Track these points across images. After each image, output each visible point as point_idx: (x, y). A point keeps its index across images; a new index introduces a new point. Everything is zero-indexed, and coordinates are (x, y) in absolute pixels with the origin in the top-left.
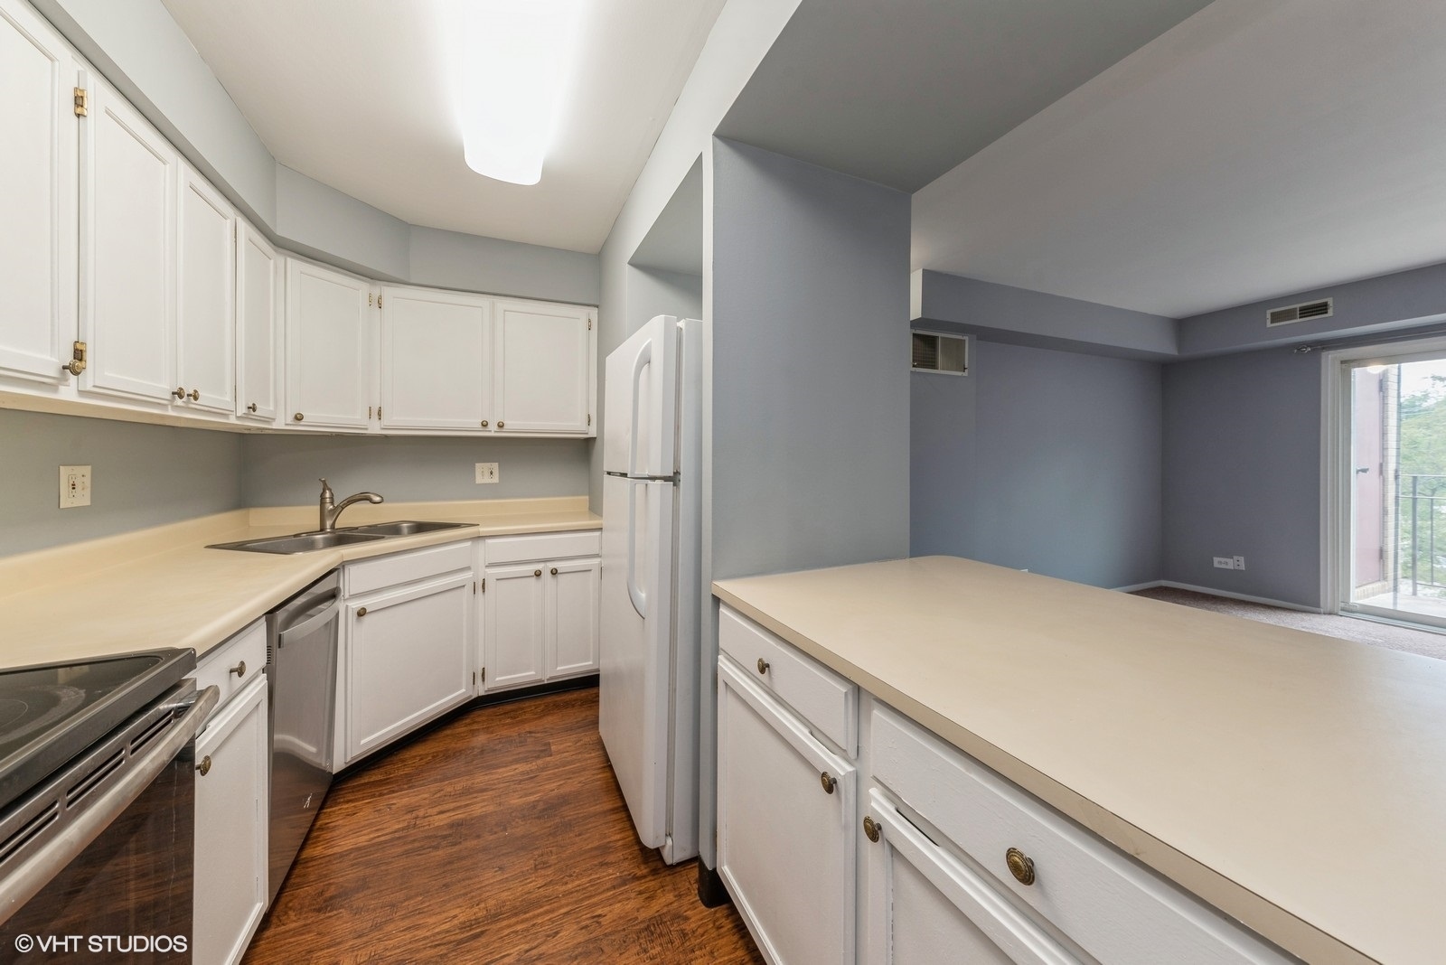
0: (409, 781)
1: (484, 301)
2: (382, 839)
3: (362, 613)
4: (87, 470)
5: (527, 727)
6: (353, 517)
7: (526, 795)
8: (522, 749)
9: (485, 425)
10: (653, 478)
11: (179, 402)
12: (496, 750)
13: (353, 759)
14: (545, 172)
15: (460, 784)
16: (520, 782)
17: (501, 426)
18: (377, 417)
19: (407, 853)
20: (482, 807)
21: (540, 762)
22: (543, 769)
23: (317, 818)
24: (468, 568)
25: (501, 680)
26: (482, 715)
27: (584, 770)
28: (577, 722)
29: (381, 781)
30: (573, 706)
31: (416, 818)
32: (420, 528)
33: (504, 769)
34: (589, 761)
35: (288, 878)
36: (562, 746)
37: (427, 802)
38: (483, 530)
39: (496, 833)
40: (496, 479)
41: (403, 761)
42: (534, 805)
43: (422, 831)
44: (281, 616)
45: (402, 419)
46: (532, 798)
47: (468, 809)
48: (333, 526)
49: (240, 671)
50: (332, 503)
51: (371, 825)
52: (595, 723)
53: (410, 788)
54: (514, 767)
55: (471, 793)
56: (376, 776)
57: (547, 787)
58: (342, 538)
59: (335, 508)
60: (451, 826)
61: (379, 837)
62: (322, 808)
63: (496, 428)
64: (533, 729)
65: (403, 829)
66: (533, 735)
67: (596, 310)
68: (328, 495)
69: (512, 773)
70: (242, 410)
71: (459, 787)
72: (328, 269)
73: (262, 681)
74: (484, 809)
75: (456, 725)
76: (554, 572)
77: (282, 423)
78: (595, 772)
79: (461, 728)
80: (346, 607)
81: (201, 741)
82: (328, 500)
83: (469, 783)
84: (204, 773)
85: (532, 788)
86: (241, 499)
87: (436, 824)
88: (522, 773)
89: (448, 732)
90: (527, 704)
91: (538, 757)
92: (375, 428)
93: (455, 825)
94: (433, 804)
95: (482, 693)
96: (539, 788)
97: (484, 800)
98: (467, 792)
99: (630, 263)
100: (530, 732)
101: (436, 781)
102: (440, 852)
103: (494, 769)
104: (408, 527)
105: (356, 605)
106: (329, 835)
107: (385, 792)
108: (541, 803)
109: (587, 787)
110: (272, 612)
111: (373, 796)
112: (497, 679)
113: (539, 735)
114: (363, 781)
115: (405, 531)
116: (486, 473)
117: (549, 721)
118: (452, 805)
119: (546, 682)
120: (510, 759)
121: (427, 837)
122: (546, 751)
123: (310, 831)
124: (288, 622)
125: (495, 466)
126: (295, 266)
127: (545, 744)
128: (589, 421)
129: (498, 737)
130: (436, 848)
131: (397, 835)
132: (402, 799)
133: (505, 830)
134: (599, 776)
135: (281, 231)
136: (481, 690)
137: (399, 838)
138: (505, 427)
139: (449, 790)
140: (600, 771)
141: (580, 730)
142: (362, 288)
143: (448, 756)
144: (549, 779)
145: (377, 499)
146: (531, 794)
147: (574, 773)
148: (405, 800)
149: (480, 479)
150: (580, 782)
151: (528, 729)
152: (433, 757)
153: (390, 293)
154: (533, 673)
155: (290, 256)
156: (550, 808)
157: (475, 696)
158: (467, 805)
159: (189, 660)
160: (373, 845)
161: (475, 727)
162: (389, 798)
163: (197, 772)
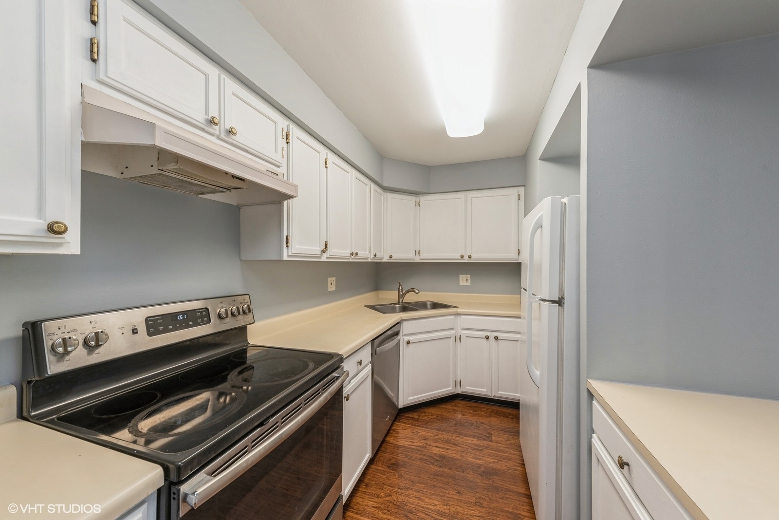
0: (425, 424)
1: (462, 195)
2: (413, 447)
3: (408, 343)
4: (334, 278)
5: (481, 419)
6: (410, 298)
7: (476, 458)
8: (477, 431)
9: (462, 257)
10: (544, 300)
11: (353, 257)
12: (464, 425)
13: (406, 404)
14: (486, 125)
15: (446, 436)
16: (474, 449)
17: (470, 257)
18: (418, 255)
19: (421, 459)
20: (454, 454)
21: (485, 443)
22: (487, 448)
23: (392, 425)
24: (453, 329)
25: (469, 388)
26: (461, 403)
27: (510, 459)
28: (509, 428)
29: (415, 418)
30: (508, 417)
31: (427, 444)
32: (435, 306)
33: (467, 438)
34: (513, 456)
35: (380, 446)
36: (498, 439)
37: (431, 438)
38: (460, 310)
39: (459, 471)
40: (469, 283)
41: (425, 413)
42: (479, 466)
43: (428, 452)
44: (376, 342)
45: (429, 255)
46: (479, 462)
47: (448, 451)
48: (402, 302)
49: (360, 363)
50: (402, 292)
51: (410, 438)
52: (517, 433)
53: (426, 427)
54: (472, 439)
55: (450, 444)
56: (413, 415)
57: (487, 459)
58: (405, 308)
59: (403, 294)
60: (440, 456)
61: (412, 445)
62: (394, 421)
63: (467, 258)
64: (483, 421)
65: (421, 447)
66: (483, 425)
67: (523, 188)
68: (401, 288)
69: (470, 442)
70: (372, 256)
71: (446, 437)
72: (401, 194)
73: (369, 367)
74: (455, 455)
75: (448, 404)
76: (496, 338)
77: (386, 259)
78: (516, 464)
79: (449, 406)
80: (403, 338)
81: (346, 389)
82: (401, 291)
83: (450, 437)
84: (347, 400)
85: (480, 456)
86: (377, 286)
87: (434, 452)
88: (475, 445)
89: (444, 406)
90: (482, 406)
91: (484, 439)
92: (417, 259)
93: (443, 457)
94: (434, 441)
95: (460, 392)
96: (483, 458)
97: (455, 450)
98: (447, 442)
99: (539, 159)
100: (482, 423)
101: (436, 429)
102: (433, 467)
103: (462, 435)
104: (430, 304)
105: (407, 338)
106: (396, 435)
107: (417, 425)
108: (483, 467)
109: (510, 471)
110: (373, 340)
111: (412, 424)
112: (467, 388)
113: (486, 426)
114: (409, 416)
115: (429, 306)
116: (464, 280)
117: (494, 421)
118: (442, 446)
119: (492, 398)
120: (471, 433)
121: (429, 456)
122: (489, 438)
123: (389, 430)
124: (380, 345)
125: (469, 276)
126: (390, 196)
127: (489, 434)
128: (519, 253)
129: (466, 419)
130: (433, 464)
131: (418, 448)
132: (422, 432)
133: (463, 472)
134: (518, 468)
135: (385, 184)
136: (459, 391)
137: (419, 450)
138: (472, 258)
139: (441, 436)
140: (519, 465)
141: (510, 434)
142: (412, 199)
143: (443, 419)
144: (489, 455)
145: (417, 291)
146: (478, 459)
147: (503, 459)
148: (423, 433)
149: (461, 283)
150: (506, 466)
151: (481, 421)
152: (437, 416)
153: (423, 199)
154: (485, 390)
155: (388, 192)
156: (488, 473)
157: (456, 393)
158: (447, 449)
159: (341, 359)
160: (410, 448)
161: (456, 408)
162: (418, 429)
163: (344, 400)
